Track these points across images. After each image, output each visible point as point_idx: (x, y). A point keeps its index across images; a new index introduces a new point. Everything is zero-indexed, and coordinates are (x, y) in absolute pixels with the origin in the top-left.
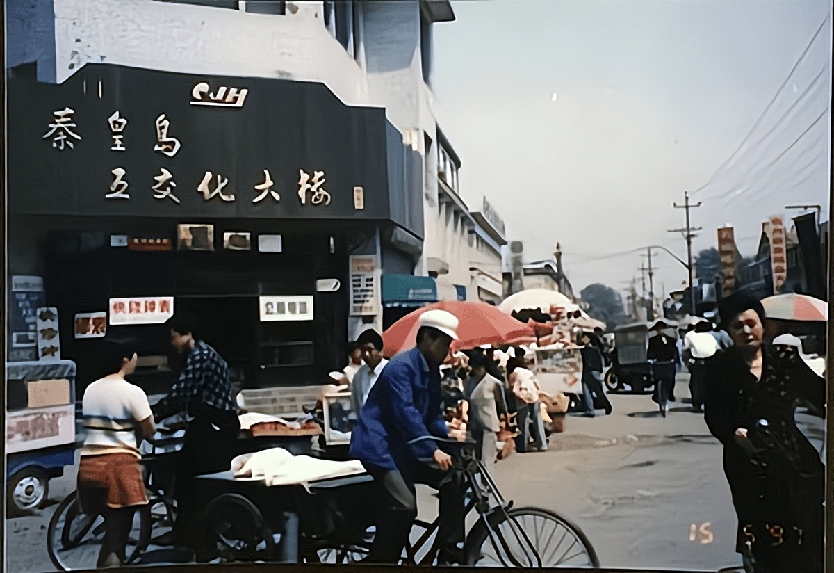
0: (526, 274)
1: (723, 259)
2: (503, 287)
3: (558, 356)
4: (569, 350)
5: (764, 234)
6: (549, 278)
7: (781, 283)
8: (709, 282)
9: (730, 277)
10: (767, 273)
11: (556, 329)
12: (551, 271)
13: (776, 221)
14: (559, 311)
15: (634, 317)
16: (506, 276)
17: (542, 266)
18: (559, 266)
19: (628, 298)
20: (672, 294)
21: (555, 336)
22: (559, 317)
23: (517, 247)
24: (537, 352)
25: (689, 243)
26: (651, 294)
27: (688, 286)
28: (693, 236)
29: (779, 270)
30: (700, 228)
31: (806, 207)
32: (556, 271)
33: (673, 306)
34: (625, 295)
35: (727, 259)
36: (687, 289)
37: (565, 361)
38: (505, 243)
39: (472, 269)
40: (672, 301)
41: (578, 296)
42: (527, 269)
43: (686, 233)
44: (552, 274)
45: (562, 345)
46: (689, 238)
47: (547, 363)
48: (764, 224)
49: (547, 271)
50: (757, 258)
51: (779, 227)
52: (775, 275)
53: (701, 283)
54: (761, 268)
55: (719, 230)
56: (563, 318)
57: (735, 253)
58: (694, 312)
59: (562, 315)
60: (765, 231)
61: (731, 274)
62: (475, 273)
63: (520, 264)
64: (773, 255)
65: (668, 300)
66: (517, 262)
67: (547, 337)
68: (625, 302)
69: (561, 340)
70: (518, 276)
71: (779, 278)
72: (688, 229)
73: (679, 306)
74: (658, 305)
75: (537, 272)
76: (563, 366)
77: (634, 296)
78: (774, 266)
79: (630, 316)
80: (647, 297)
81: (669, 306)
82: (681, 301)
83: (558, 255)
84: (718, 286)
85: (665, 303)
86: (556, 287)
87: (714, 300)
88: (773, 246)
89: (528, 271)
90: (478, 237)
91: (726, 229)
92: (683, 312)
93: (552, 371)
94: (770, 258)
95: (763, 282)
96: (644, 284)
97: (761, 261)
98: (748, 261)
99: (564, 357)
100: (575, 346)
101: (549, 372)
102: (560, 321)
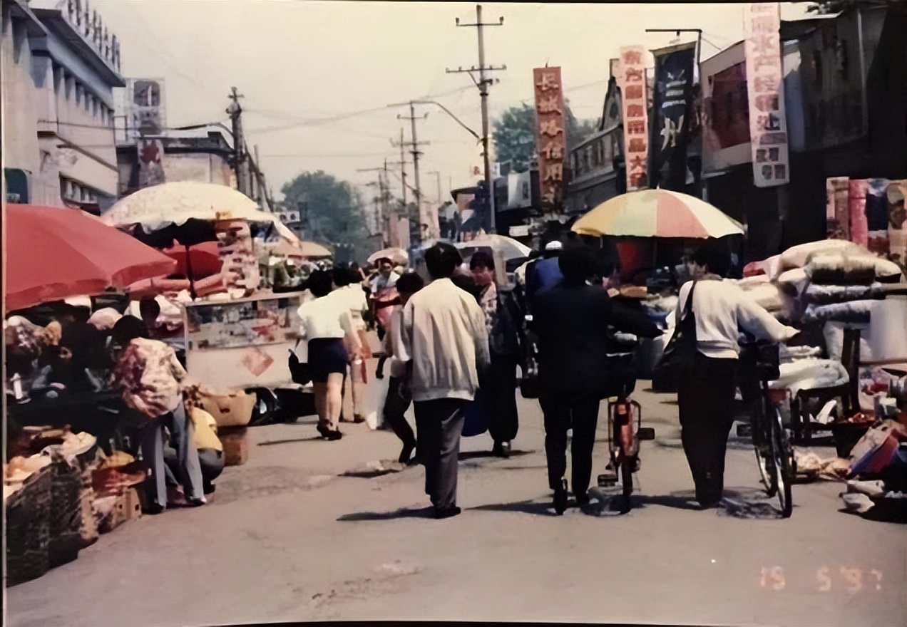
0: (168, 151)
1: (544, 126)
2: (120, 178)
3: (234, 315)
4: (255, 303)
5: (612, 80)
6: (217, 159)
7: (639, 169)
8: (520, 170)
9: (554, 160)
10: (617, 153)
11: (228, 262)
12: (222, 146)
13: (631, 56)
14: (234, 225)
15: (385, 238)
16: (126, 154)
17: (202, 133)
18: (236, 134)
19: (376, 200)
20: (455, 194)
21: (226, 275)
22: (233, 236)
23: (147, 92)
24: (189, 309)
25: (484, 95)
26: (417, 193)
27: (483, 178)
28: (491, 81)
29: (636, 147)
30: (504, 68)
31: (678, 31)
32: (231, 144)
33: (457, 216)
34: (369, 195)
35: (550, 126)
36: (481, 183)
37: (249, 324)
38: (121, 83)
39: (42, 135)
40: (454, 207)
41: (279, 197)
42: (172, 140)
43: (477, 75)
44: (223, 153)
45: (242, 292)
46: (483, 84)
47: (212, 331)
48: (611, 62)
49: (214, 145)
50: (602, 125)
51: (637, 67)
52: (630, 156)
53: (505, 171)
54: (607, 142)
55: (535, 71)
56: (242, 238)
57: (562, 114)
58: (493, 225)
59: (239, 233)
60: (614, 75)
61: (558, 155)
62: (51, 145)
63: (154, 129)
64: (627, 120)
65: (449, 203)
66: (149, 125)
67: (212, 279)
68: (369, 209)
69: (240, 282)
70: (150, 154)
71: (638, 160)
72: (481, 69)
73: (467, 215)
74: (429, 214)
75: (191, 147)
76: (243, 335)
77: (386, 197)
78: (628, 138)
79: (380, 235)
80: (410, 198)
81: (449, 215)
82: (471, 206)
83: (236, 114)
84: (534, 175)
85: (441, 210)
86: (233, 178)
87: (527, 203)
88: (626, 103)
89: (172, 145)
90: (57, 66)
91: (548, 70)
92: (474, 226)
93: (220, 346)
94: (621, 126)
95: (610, 168)
96: (404, 174)
97: (605, 131)
98: (587, 130)
99: (246, 315)
100: (269, 294)
101: (214, 347)
102: (238, 246)
